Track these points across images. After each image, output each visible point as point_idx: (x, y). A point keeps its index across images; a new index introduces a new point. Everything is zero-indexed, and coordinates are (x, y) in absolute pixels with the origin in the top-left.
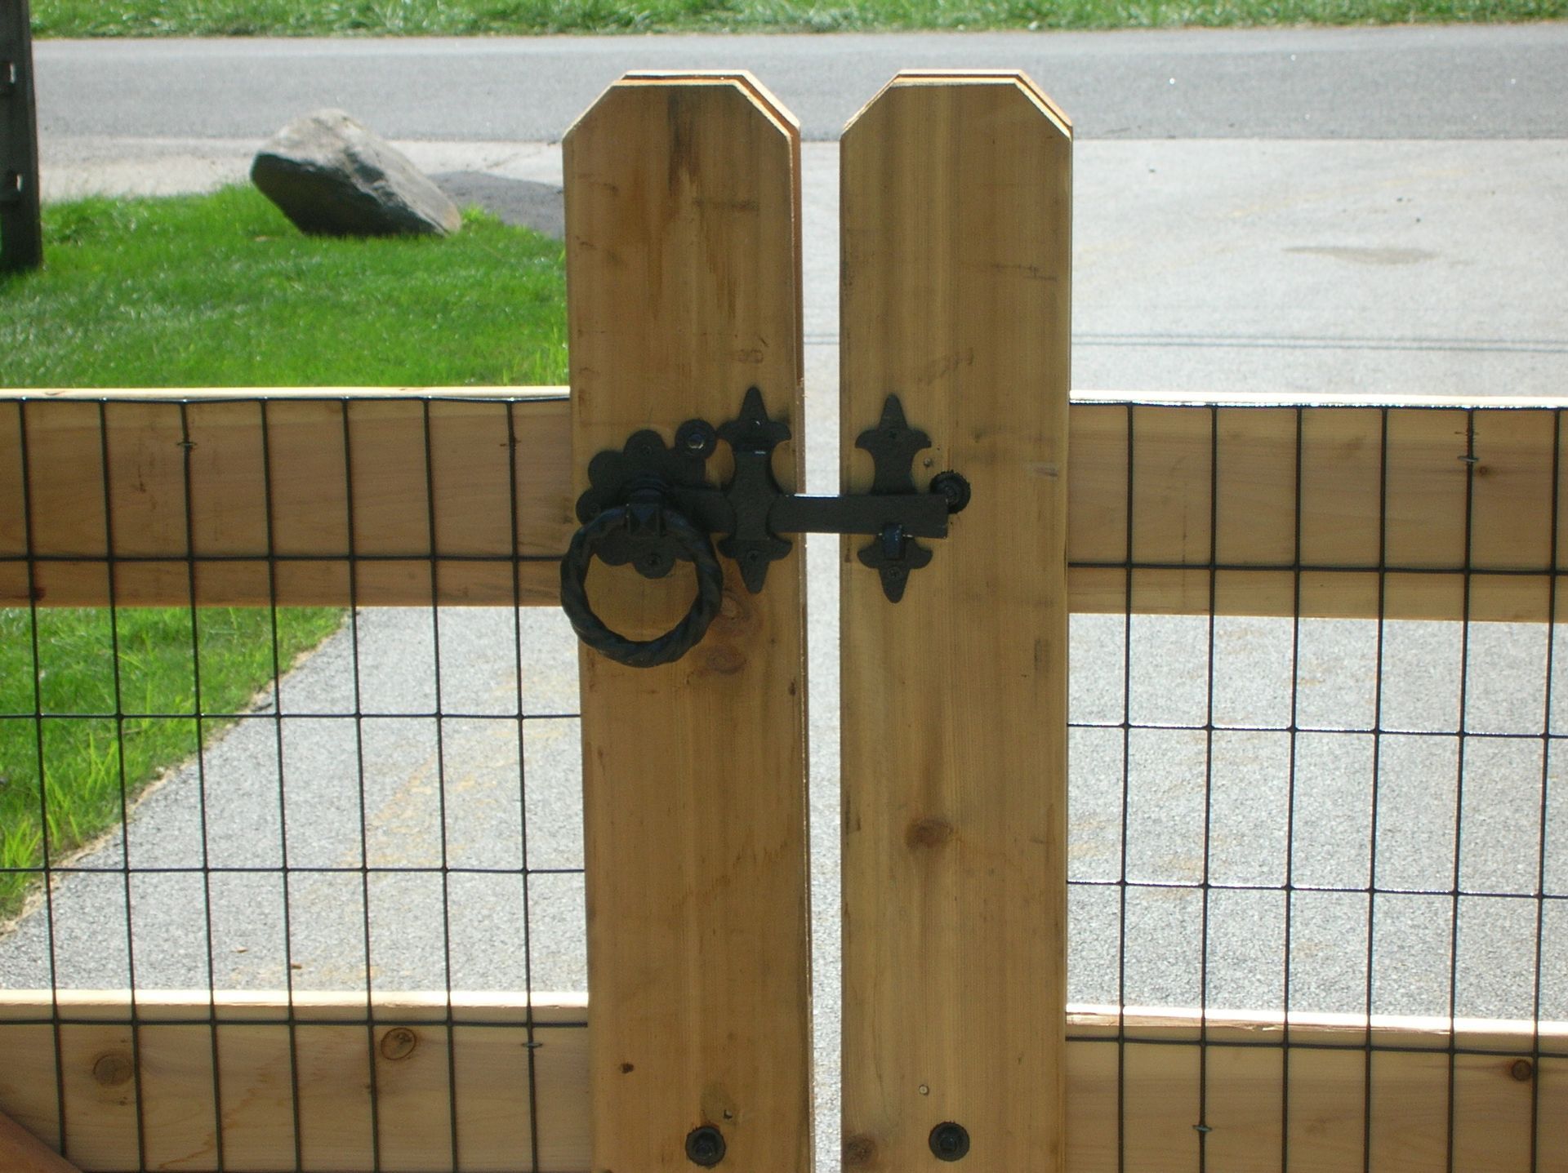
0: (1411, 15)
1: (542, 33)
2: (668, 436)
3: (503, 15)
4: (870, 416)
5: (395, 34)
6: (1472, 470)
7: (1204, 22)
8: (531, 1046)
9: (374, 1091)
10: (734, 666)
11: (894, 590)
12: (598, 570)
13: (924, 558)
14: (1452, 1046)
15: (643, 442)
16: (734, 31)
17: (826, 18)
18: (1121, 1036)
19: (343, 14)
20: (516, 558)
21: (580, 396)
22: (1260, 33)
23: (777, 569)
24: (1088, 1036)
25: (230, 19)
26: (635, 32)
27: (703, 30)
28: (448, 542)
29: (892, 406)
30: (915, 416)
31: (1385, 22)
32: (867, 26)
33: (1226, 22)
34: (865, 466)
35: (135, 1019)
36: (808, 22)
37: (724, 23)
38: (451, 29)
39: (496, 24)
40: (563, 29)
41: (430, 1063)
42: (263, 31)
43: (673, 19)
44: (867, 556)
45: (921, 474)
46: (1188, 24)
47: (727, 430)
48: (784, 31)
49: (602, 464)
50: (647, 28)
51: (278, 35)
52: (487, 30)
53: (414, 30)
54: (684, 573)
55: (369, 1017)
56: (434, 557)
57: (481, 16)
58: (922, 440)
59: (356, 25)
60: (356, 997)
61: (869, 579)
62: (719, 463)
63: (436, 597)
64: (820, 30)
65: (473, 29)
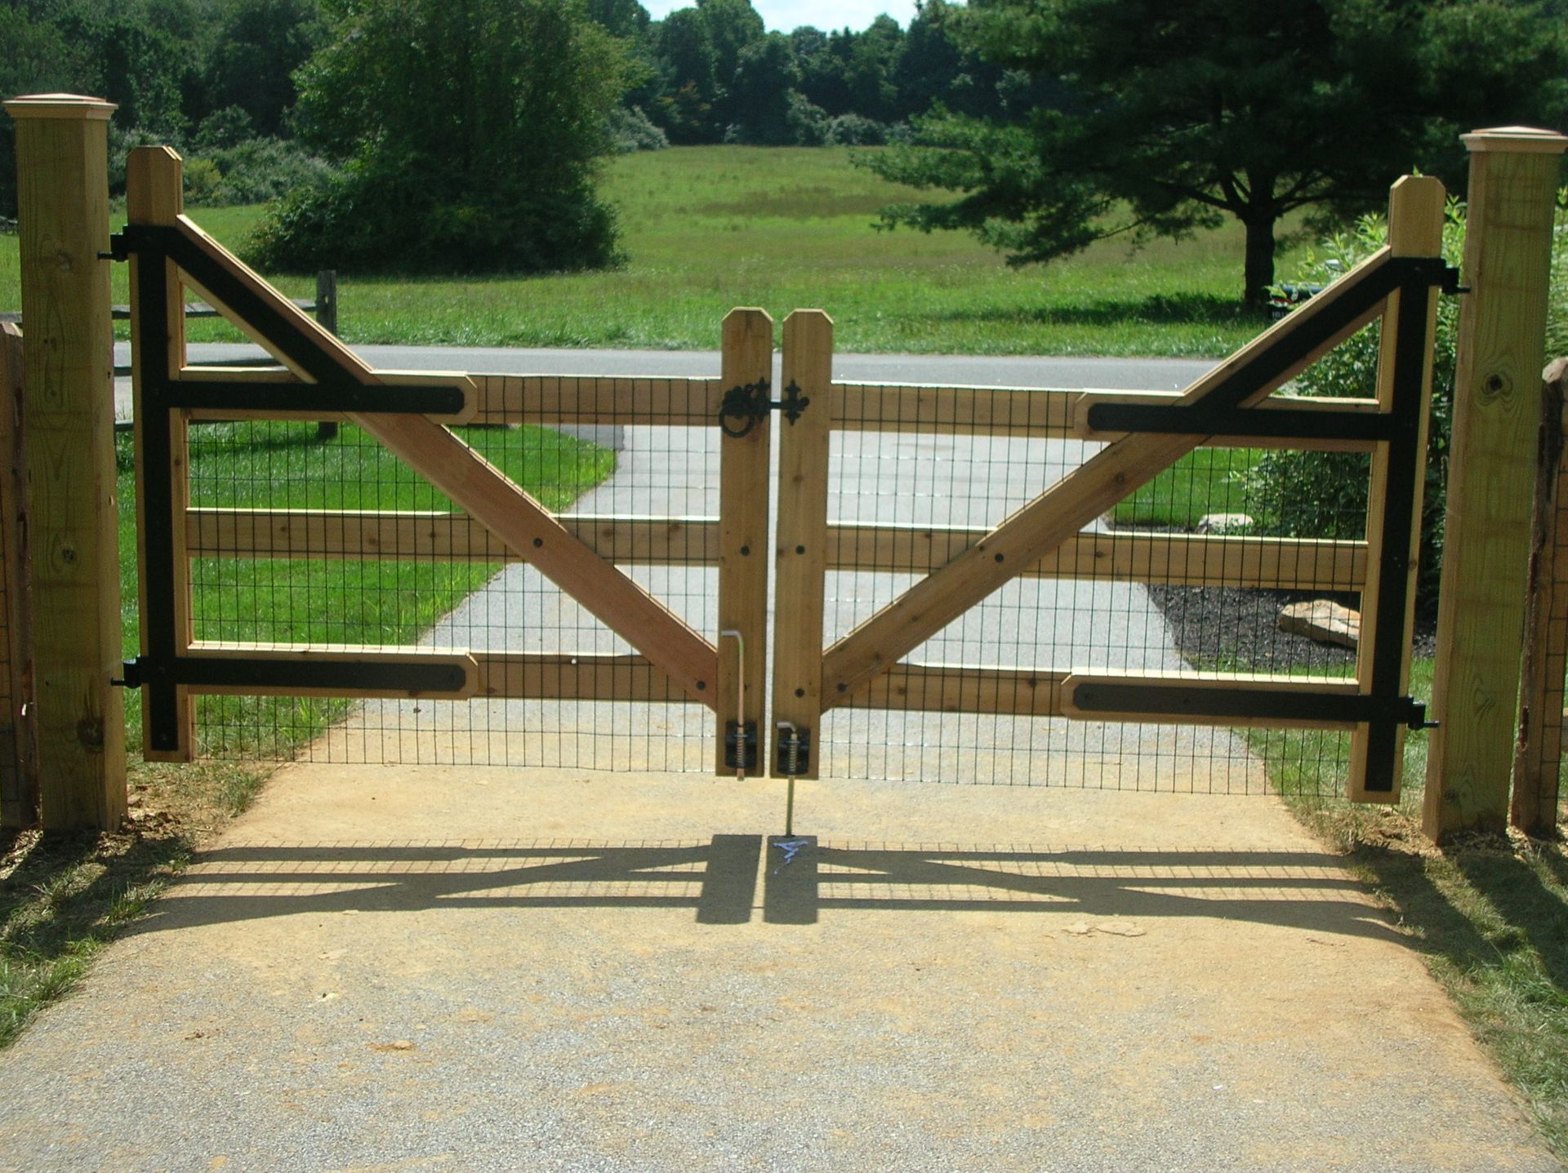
0: (956, 351)
1: (535, 347)
2: (743, 387)
3: (516, 338)
4: (788, 384)
5: (463, 345)
6: (919, 400)
7: (857, 351)
8: (705, 529)
9: (668, 539)
10: (754, 440)
11: (792, 423)
12: (726, 418)
13: (798, 416)
14: (913, 530)
15: (738, 389)
16: (630, 349)
17: (674, 343)
18: (839, 528)
19: (435, 335)
20: (706, 415)
21: (724, 378)
22: (884, 356)
23: (766, 418)
24: (832, 527)
25: (379, 337)
26: (581, 348)
27: (615, 348)
28: (691, 412)
29: (793, 382)
30: (798, 384)
31: (943, 354)
32: (695, 348)
33: (868, 351)
34: (787, 395)
35: (614, 521)
36: (666, 345)
37: (625, 344)
38: (489, 344)
39: (512, 342)
40: (545, 345)
41: (682, 533)
42: (396, 342)
43: (599, 342)
44: (786, 415)
45: (799, 396)
46: (850, 352)
47: (756, 386)
48: (654, 349)
49: (728, 394)
50: (587, 346)
51: (403, 344)
52: (508, 345)
53: (472, 344)
54: (746, 419)
55: (668, 522)
56: (688, 415)
57: (505, 337)
58: (799, 390)
59: (443, 341)
60: (665, 518)
61: (786, 420)
62: (753, 394)
63: (688, 424)
64: (671, 349)
65: (500, 344)
